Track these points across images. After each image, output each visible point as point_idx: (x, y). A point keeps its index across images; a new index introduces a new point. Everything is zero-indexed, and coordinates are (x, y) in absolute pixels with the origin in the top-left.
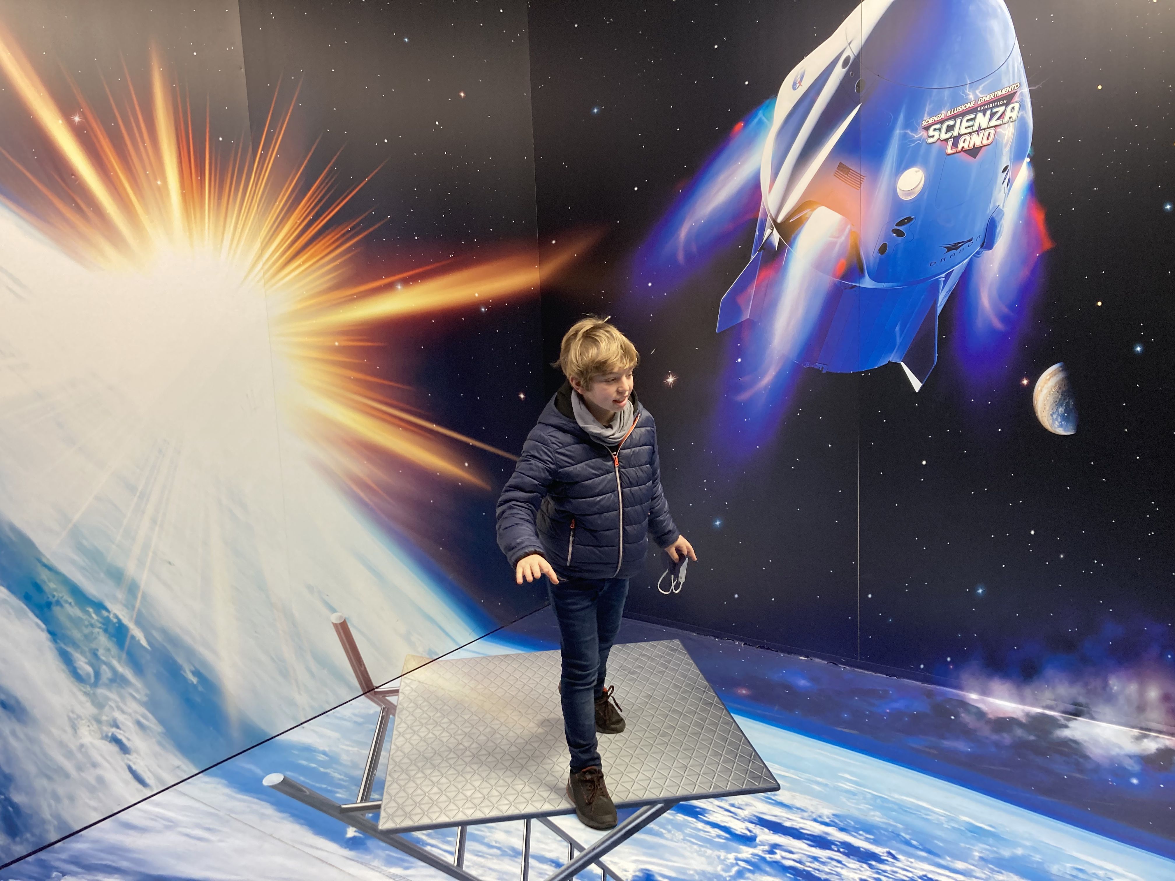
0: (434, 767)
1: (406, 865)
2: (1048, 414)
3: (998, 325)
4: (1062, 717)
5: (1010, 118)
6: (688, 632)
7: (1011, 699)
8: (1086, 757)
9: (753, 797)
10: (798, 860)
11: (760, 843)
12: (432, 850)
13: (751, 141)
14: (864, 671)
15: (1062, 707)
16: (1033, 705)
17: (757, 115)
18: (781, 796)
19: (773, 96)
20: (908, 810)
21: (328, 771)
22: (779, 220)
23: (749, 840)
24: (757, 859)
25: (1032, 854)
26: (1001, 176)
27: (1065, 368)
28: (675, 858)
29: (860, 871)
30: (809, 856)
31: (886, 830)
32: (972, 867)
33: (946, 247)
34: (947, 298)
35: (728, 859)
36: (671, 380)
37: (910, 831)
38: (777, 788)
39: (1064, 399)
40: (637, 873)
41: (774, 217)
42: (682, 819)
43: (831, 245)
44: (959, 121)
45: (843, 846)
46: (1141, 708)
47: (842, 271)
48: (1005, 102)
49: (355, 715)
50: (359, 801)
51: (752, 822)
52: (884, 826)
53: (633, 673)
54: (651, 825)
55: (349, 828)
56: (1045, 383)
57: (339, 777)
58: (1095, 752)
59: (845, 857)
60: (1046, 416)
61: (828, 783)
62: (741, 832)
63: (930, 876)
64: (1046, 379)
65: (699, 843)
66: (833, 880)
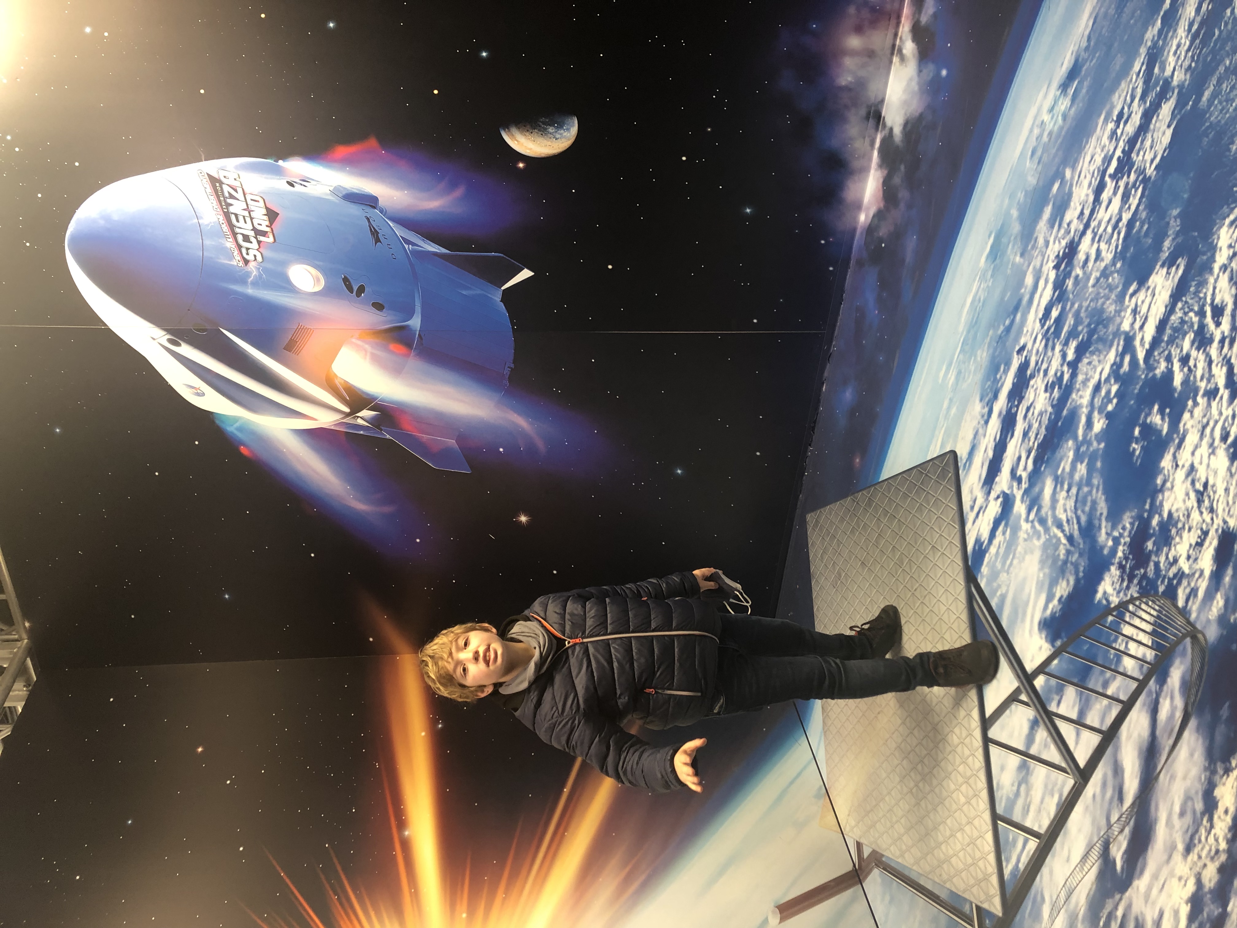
0: (935, 828)
2: (556, 142)
3: (459, 192)
4: (881, 131)
6: (799, 503)
7: (865, 180)
8: (921, 117)
9: (964, 481)
10: (1027, 453)
11: (1010, 490)
12: (1024, 863)
13: (261, 439)
14: (837, 329)
15: (872, 131)
16: (870, 159)
17: (232, 433)
18: (962, 452)
19: (211, 416)
20: (974, 320)
22: (347, 410)
23: (1007, 502)
24: (1027, 497)
25: (1017, 201)
26: (298, 188)
27: (507, 127)
28: (1027, 590)
29: (1036, 389)
30: (1023, 440)
31: (995, 349)
32: (1031, 267)
33: (376, 244)
34: (431, 243)
35: (1027, 530)
36: (523, 519)
37: (996, 324)
38: (953, 453)
39: (540, 126)
40: (1043, 636)
41: (343, 416)
43: (375, 359)
44: (237, 230)
45: (1013, 400)
46: (870, 54)
47: (402, 349)
48: (218, 184)
51: (989, 493)
52: (991, 351)
53: (839, 574)
54: (994, 603)
56: (522, 145)
58: (916, 107)
59: (1023, 402)
60: (557, 144)
61: (949, 397)
62: (1000, 507)
63: (1040, 315)
64: (518, 144)
65: (1011, 556)
66: (1047, 422)
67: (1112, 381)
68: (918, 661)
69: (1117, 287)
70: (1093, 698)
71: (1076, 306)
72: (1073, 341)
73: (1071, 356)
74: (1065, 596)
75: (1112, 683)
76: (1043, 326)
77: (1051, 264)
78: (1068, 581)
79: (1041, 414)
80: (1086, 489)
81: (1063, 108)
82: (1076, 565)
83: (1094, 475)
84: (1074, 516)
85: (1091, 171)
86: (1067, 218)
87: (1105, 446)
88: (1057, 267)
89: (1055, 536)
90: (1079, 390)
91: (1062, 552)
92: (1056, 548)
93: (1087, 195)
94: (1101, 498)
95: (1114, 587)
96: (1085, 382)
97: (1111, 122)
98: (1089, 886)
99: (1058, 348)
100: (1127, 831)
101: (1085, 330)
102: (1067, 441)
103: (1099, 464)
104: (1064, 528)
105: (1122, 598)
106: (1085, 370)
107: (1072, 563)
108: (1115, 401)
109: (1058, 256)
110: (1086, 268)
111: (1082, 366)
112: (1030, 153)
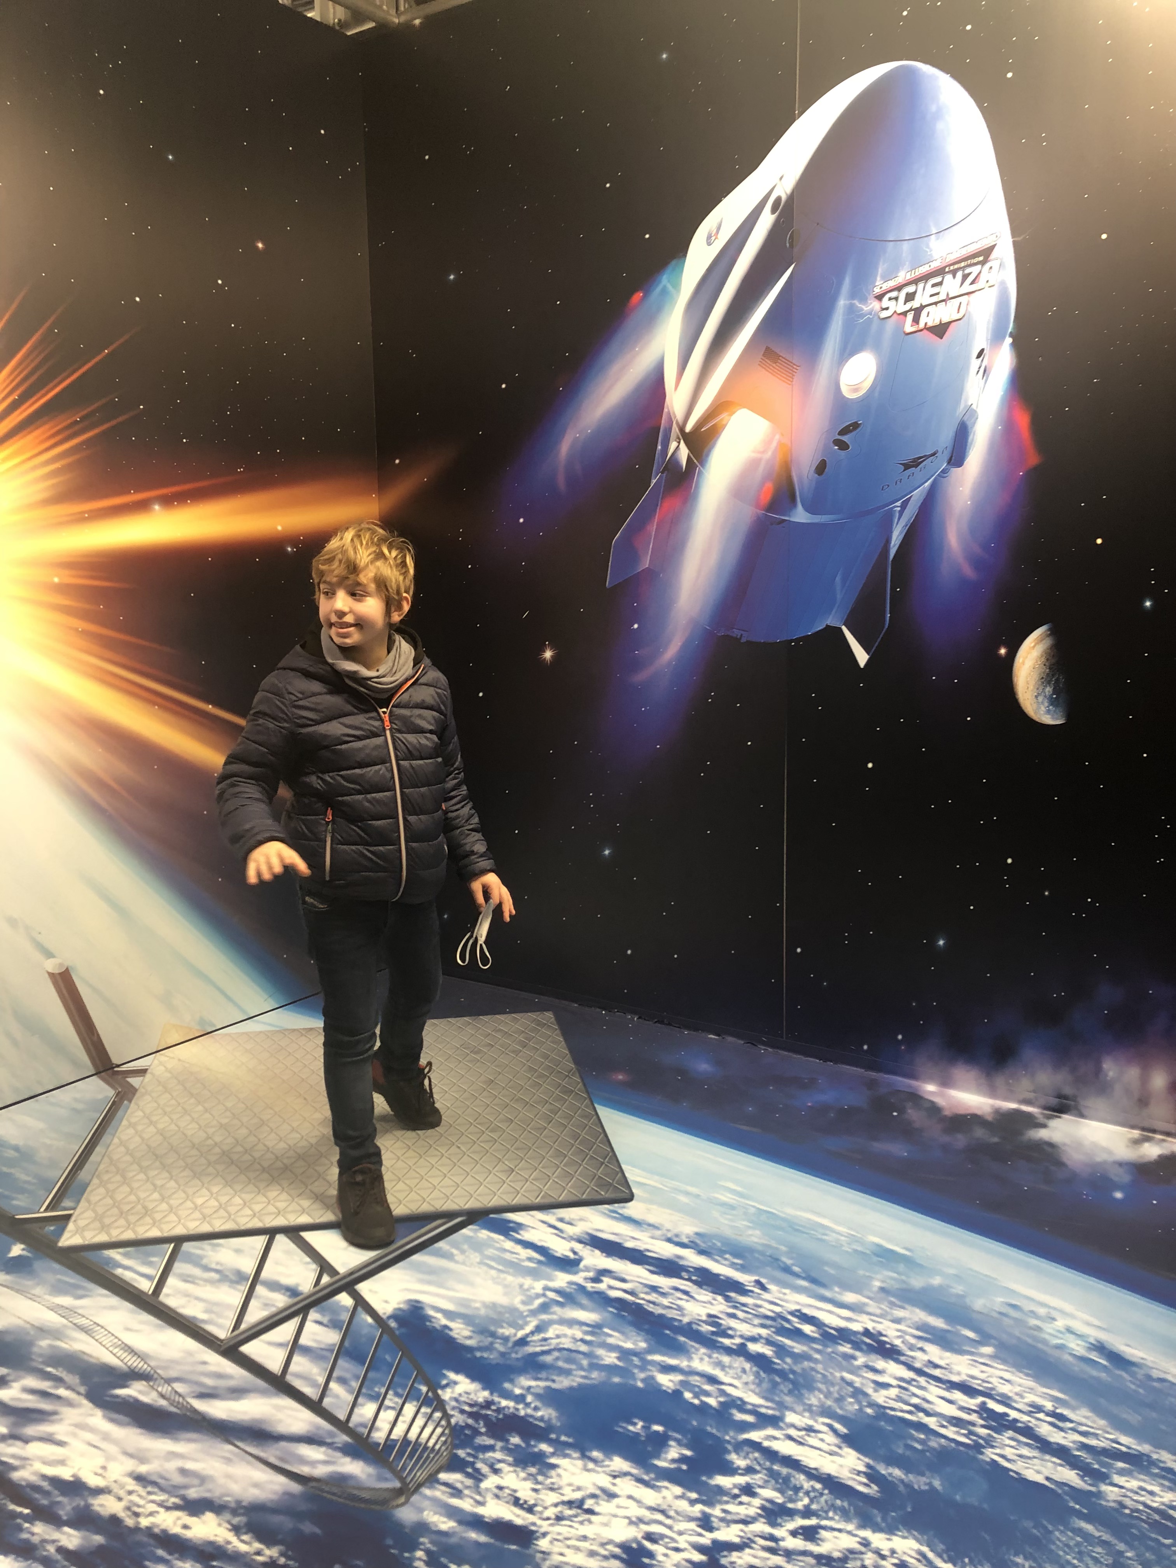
0: (164, 1166)
2: (1032, 695)
3: (970, 575)
4: (1042, 1114)
6: (567, 1003)
7: (979, 1091)
8: (1060, 1164)
9: (595, 1210)
10: (630, 1291)
11: (583, 1269)
12: (121, 1274)
13: (652, 320)
14: (790, 1054)
15: (1042, 1101)
16: (1006, 1099)
17: (660, 282)
18: (632, 1209)
19: (681, 254)
20: (801, 1228)
21: (12, 1171)
22: (688, 428)
23: (569, 1264)
24: (575, 1289)
25: (952, 1284)
26: (975, 364)
28: (460, 1287)
29: (712, 1304)
30: (646, 1286)
31: (762, 1253)
32: (866, 1300)
34: (902, 536)
35: (533, 1288)
36: (548, 654)
37: (794, 1255)
38: (630, 1198)
39: (1053, 675)
40: (402, 1306)
41: (681, 424)
42: (485, 1237)
43: (754, 464)
45: (697, 1273)
46: (1143, 1101)
47: (768, 499)
49: (76, 1100)
50: (43, 1209)
51: (580, 1242)
52: (760, 1248)
53: (478, 1052)
54: (442, 1245)
55: (15, 1244)
56: (1028, 653)
57: (27, 1178)
58: (1074, 1158)
59: (695, 1287)
60: (1029, 698)
61: (702, 1194)
62: (563, 1254)
63: (805, 1311)
64: (1030, 647)
65: (500, 1267)
66: (670, 1316)
67: (722, 1399)
68: (372, 1150)
69: (841, 1408)
70: (325, 1365)
71: (817, 1356)
72: (772, 1351)
73: (753, 1347)
74: (451, 1333)
75: (344, 1388)
76: (792, 1313)
77: (870, 1326)
78: (470, 1338)
79: (680, 1309)
80: (585, 1362)
81: (1073, 1345)
82: (489, 1348)
83: (603, 1374)
84: (552, 1347)
85: (989, 1379)
86: (929, 1347)
87: (639, 1388)
88: (867, 1333)
89: (527, 1323)
90: (710, 1357)
91: (507, 1331)
92: (510, 1324)
93: (959, 1374)
95: (463, 1394)
96: (720, 1365)
97: (1053, 1405)
98: (95, 1354)
99: (764, 1332)
100: (163, 1402)
101: (786, 1366)
102: (646, 1341)
103: (616, 1380)
104: (536, 1334)
105: (449, 1404)
106: (735, 1365)
107: (492, 1343)
108: (696, 1402)
109: (881, 1334)
110: (865, 1369)
111: (741, 1362)
112: (1014, 1302)
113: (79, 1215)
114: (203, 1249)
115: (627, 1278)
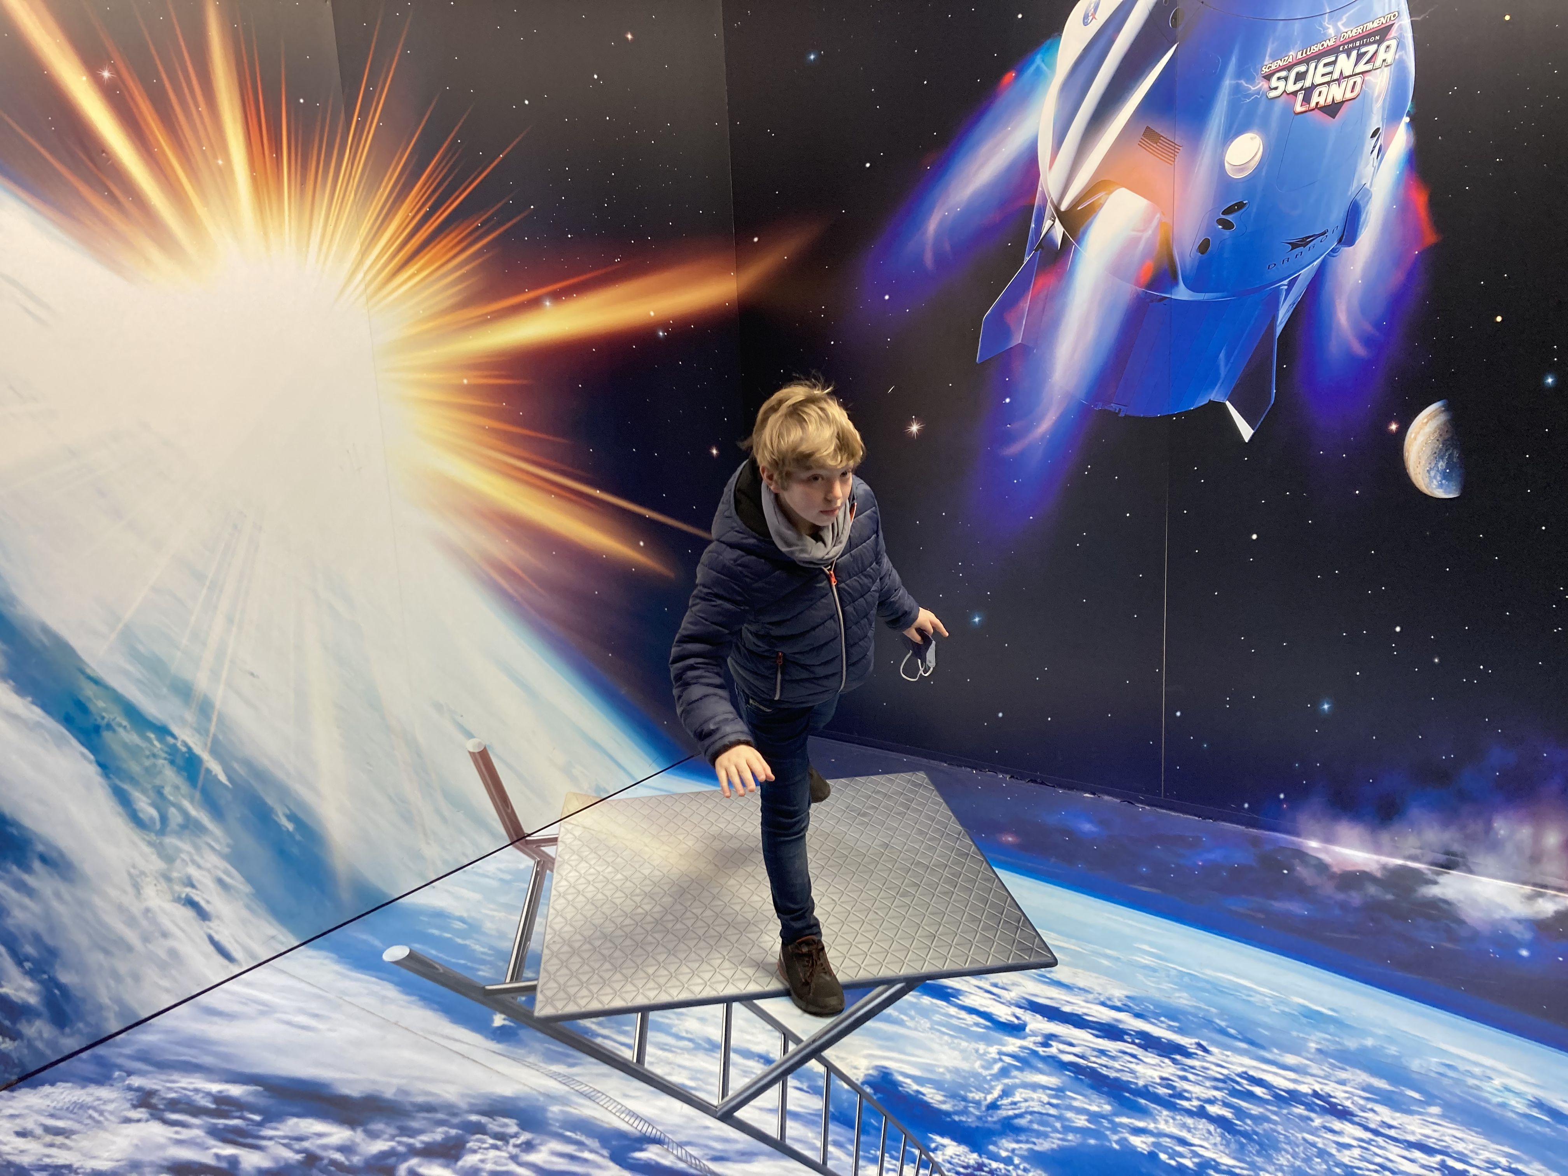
1: (571, 1060)
2: (1424, 470)
3: (1359, 350)
4: (1429, 869)
5: (1384, 60)
6: (936, 762)
7: (1363, 847)
8: (1461, 922)
9: (1021, 974)
10: (1080, 1054)
11: (1030, 1033)
12: (603, 1043)
13: (1026, 98)
14: (1168, 812)
15: (1431, 856)
16: (1391, 855)
17: (1033, 62)
18: (1059, 973)
19: (1056, 34)
20: (1224, 990)
21: (467, 942)
22: (1063, 207)
23: (1016, 1029)
24: (1027, 1053)
25: (1386, 1046)
26: (1370, 142)
27: (1448, 408)
28: (919, 1052)
29: (1160, 1066)
30: (1094, 1049)
31: (1195, 1016)
32: (1308, 1062)
33: (1289, 243)
34: (1290, 313)
35: (989, 1053)
36: (915, 428)
37: (1226, 1017)
38: (1054, 963)
39: (1447, 450)
40: (871, 1072)
41: (1056, 202)
42: (928, 1003)
43: (1133, 242)
44: (1312, 65)
45: (1139, 1037)
46: (1536, 858)
47: (1147, 277)
48: (1377, 38)
49: (500, 870)
50: (508, 980)
51: (1020, 1007)
52: (1193, 1010)
53: (865, 815)
54: (889, 1011)
55: (496, 1014)
56: (1421, 428)
57: (482, 949)
58: (1473, 915)
59: (1141, 1050)
60: (1421, 473)
61: (1121, 957)
62: (1006, 1019)
63: (1251, 1073)
64: (1422, 423)
65: (951, 1033)
66: (1124, 1078)
67: (1196, 1160)
69: (1311, 1168)
70: (819, 1130)
71: (1275, 1118)
72: (1231, 1112)
73: (1213, 1110)
74: (925, 1098)
75: (843, 1152)
76: (1239, 1075)
77: (1317, 1087)
78: (944, 1102)
79: (1132, 1072)
80: (1058, 1125)
81: (1513, 1103)
82: (965, 1112)
83: (1078, 1136)
84: (1023, 1110)
85: (1443, 1138)
86: (1378, 1108)
87: (1115, 1150)
88: (1316, 1094)
89: (993, 1088)
90: (1174, 1119)
91: (978, 1096)
92: (979, 1089)
93: (1413, 1133)
94: (1053, 1143)
95: (954, 1156)
96: (1184, 1126)
97: (1508, 1161)
98: (606, 1119)
99: (1218, 1094)
100: (681, 1165)
101: (1247, 1128)
102: (1109, 1104)
103: (1092, 1142)
104: (1005, 1098)
105: (944, 1166)
106: (1201, 1127)
107: (966, 1107)
108: (1173, 1163)
109: (1330, 1096)
110: (1323, 1130)
111: (1204, 1124)
112: (1448, 1062)
113: (545, 984)
114: (667, 1018)
115: (1074, 1042)
